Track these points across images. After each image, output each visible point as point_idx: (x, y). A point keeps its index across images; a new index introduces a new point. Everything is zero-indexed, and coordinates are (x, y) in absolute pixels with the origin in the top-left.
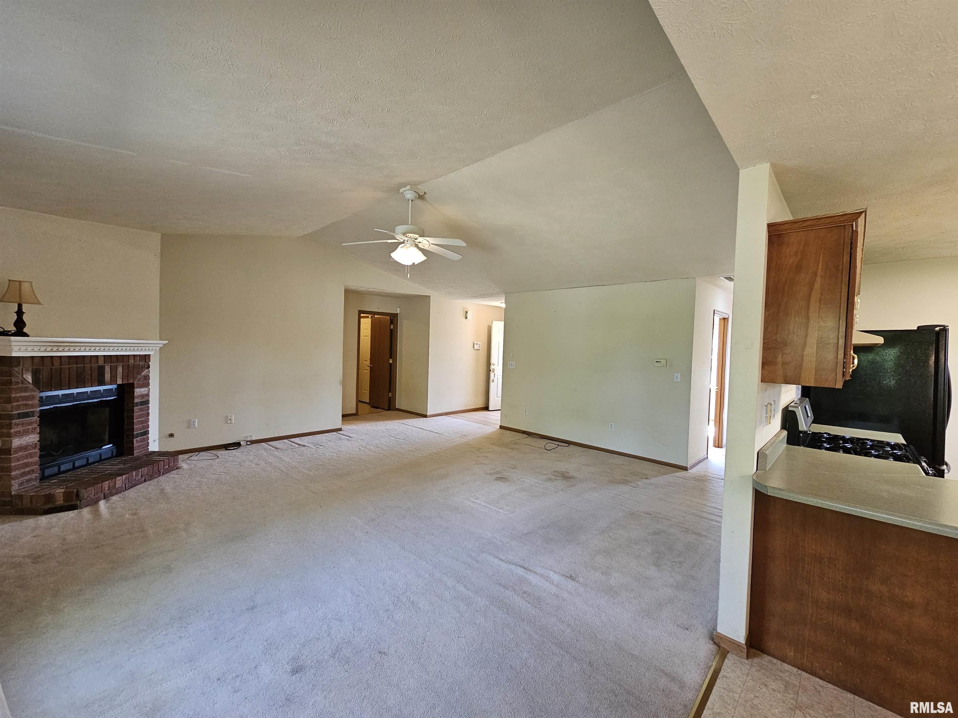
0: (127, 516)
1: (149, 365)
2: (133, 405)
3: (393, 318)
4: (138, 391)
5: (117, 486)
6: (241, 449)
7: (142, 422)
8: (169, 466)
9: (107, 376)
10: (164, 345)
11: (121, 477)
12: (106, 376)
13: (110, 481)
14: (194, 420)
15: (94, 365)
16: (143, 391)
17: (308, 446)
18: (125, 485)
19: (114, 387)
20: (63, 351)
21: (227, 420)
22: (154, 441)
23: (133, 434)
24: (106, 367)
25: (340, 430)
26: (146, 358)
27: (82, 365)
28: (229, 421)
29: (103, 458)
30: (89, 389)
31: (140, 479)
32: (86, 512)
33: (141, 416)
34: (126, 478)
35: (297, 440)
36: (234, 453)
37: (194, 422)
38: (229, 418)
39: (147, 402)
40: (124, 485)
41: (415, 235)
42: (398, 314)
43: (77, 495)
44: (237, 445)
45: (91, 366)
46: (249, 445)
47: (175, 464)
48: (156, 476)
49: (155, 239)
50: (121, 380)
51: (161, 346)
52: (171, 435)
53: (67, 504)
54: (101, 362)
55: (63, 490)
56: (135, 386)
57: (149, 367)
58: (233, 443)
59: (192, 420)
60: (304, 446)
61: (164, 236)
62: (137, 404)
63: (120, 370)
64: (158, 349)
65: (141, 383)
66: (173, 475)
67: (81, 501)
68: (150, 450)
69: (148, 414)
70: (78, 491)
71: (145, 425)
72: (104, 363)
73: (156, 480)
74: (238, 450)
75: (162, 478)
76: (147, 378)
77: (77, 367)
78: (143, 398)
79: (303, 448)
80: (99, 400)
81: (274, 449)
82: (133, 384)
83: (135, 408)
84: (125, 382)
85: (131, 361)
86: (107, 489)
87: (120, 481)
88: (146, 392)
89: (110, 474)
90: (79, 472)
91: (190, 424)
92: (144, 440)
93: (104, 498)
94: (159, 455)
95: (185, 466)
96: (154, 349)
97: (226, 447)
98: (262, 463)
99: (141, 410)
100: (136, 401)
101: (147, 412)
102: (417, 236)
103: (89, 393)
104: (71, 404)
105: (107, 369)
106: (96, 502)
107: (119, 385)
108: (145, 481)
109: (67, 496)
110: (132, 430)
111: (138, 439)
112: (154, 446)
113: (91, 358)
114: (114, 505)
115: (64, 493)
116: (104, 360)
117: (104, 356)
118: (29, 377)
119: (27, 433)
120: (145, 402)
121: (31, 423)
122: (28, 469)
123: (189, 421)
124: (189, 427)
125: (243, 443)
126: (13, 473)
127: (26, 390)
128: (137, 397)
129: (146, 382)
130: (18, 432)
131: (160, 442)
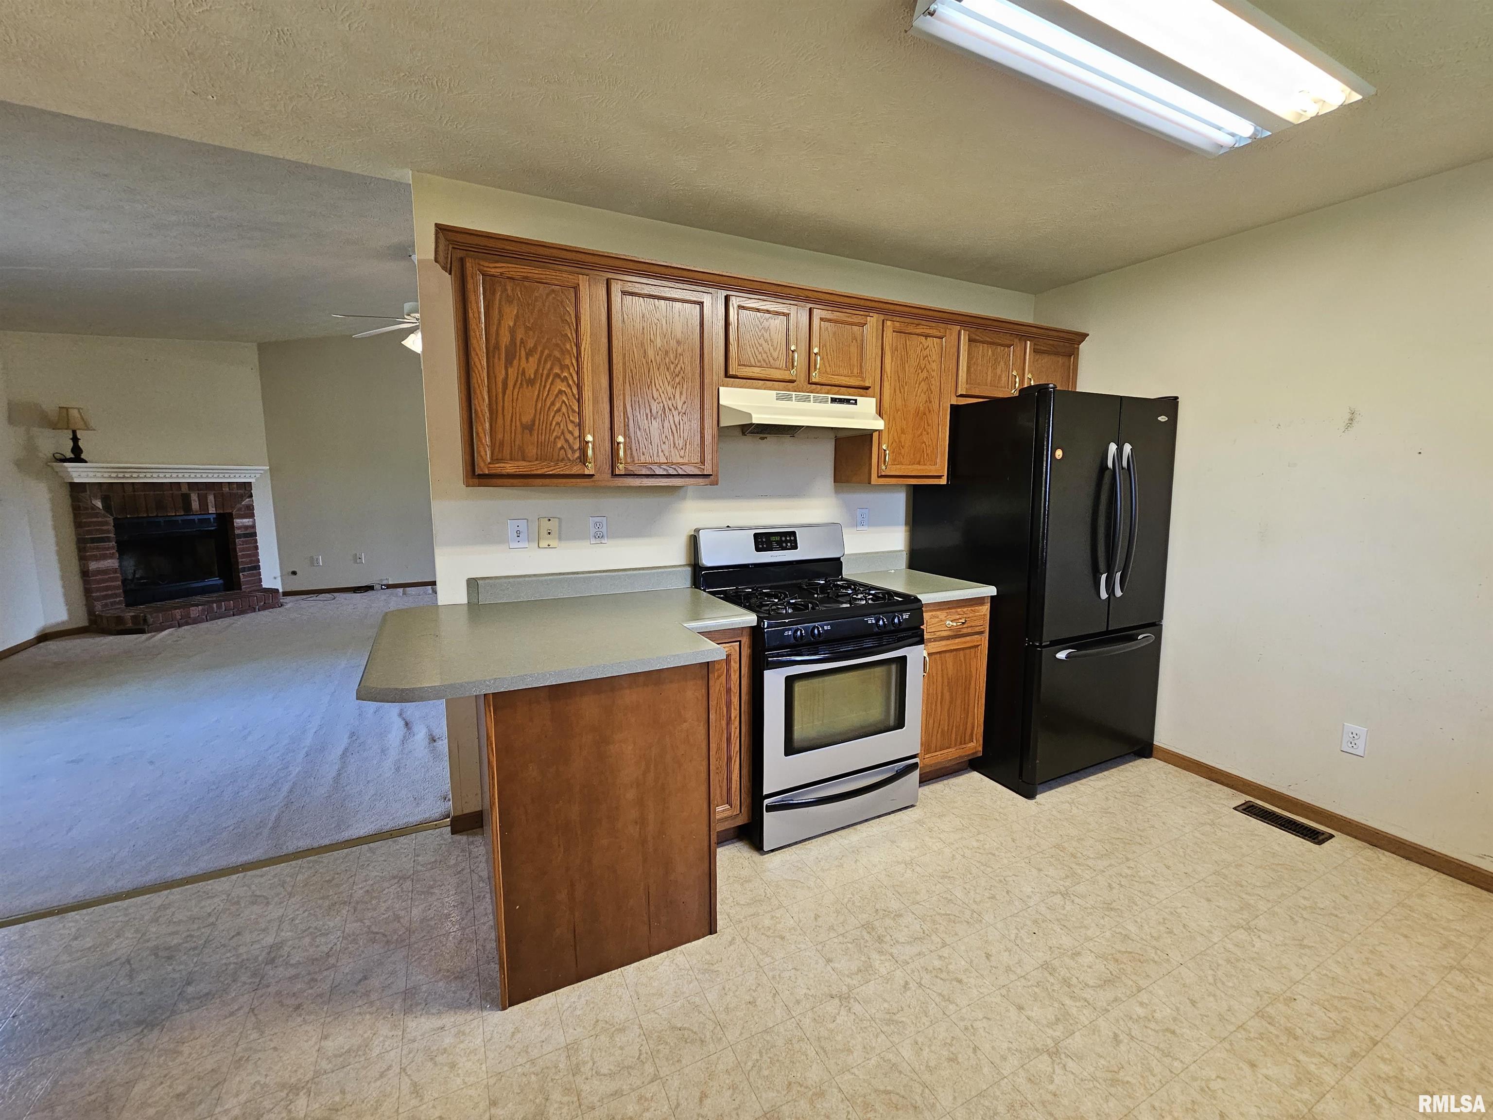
1: (252, 493)
2: (234, 536)
4: (238, 522)
5: (192, 616)
6: (373, 593)
7: (249, 556)
8: (265, 603)
9: (195, 505)
10: (271, 470)
12: (193, 504)
14: (317, 556)
15: (176, 493)
16: (246, 521)
19: (206, 515)
20: (132, 477)
21: (356, 559)
22: (270, 578)
23: (238, 568)
24: (192, 495)
26: (247, 486)
27: (161, 493)
28: (358, 561)
33: (246, 549)
37: (317, 559)
38: (359, 556)
39: (255, 534)
40: (205, 617)
43: (145, 620)
44: (370, 588)
45: (172, 494)
46: (383, 589)
47: (275, 601)
48: (249, 611)
49: (251, 354)
50: (214, 509)
51: (267, 472)
52: (294, 573)
53: (134, 627)
54: (185, 490)
55: (133, 614)
56: (234, 516)
57: (251, 496)
58: (366, 586)
59: (315, 557)
61: (263, 348)
62: (239, 536)
63: (211, 498)
64: (262, 475)
65: (243, 513)
67: (148, 626)
68: (264, 587)
69: (257, 548)
70: (147, 618)
71: (253, 559)
72: (190, 490)
74: (371, 594)
76: (250, 508)
77: (155, 494)
78: (247, 528)
80: (195, 529)
82: (231, 514)
83: (237, 540)
84: (221, 511)
85: (227, 489)
86: (179, 617)
87: (197, 612)
88: (251, 524)
91: (313, 562)
92: (254, 575)
96: (256, 476)
97: (356, 589)
99: (245, 542)
100: (237, 532)
101: (255, 545)
105: (194, 497)
107: (212, 514)
108: (234, 615)
109: (136, 620)
110: (237, 563)
111: (245, 573)
113: (170, 486)
116: (189, 488)
117: (188, 483)
118: (99, 504)
119: (104, 557)
120: (251, 534)
121: (108, 549)
122: (110, 592)
123: (312, 557)
124: (312, 564)
125: (377, 587)
126: (94, 595)
127: (96, 515)
128: (239, 528)
129: (249, 512)
130: (95, 556)
131: (282, 579)
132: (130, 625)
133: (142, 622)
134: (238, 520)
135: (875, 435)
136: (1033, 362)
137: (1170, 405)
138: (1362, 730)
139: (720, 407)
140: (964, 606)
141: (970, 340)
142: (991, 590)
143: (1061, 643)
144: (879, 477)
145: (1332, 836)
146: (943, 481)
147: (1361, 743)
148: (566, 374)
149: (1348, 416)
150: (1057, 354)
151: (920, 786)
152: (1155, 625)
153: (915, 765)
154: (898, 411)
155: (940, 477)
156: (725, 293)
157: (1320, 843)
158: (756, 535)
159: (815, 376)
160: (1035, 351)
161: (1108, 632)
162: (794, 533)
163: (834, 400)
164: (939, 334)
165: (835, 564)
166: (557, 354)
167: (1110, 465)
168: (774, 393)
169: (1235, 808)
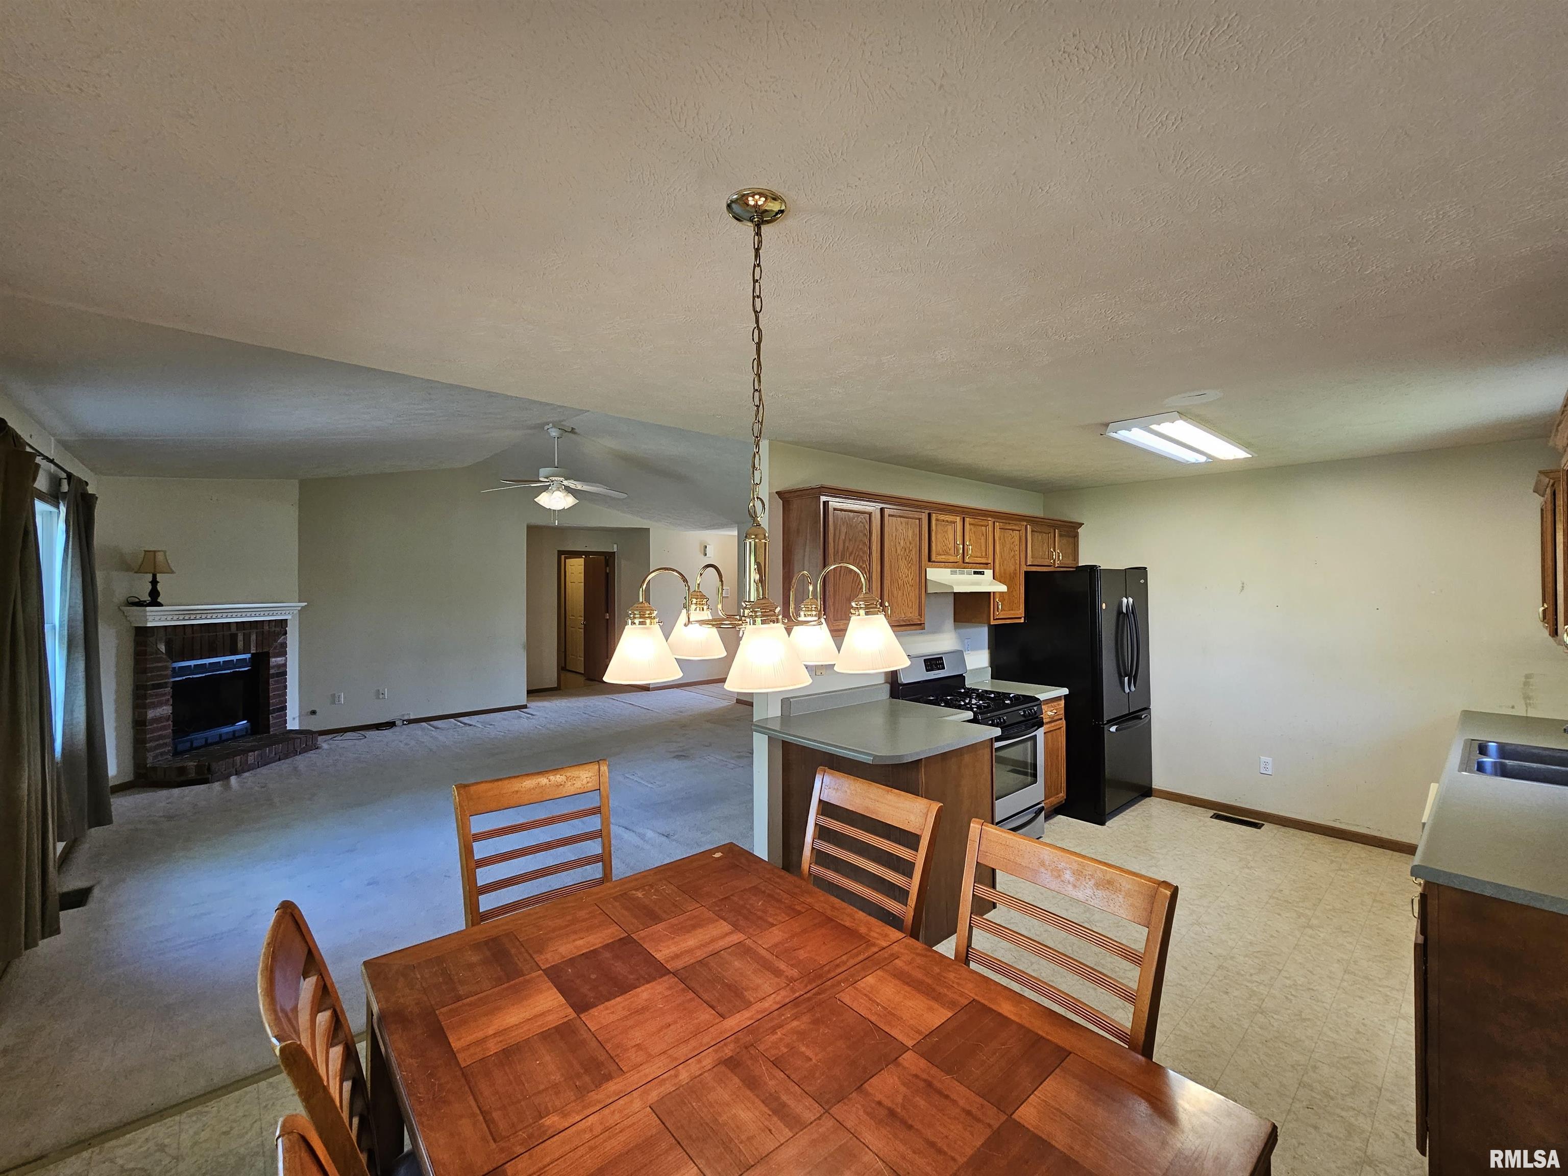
0: (256, 788)
1: (286, 630)
2: (269, 676)
3: (608, 558)
4: (274, 661)
5: (249, 762)
6: (394, 729)
7: (279, 696)
8: (306, 745)
9: (240, 645)
10: (302, 607)
11: (253, 753)
13: (242, 756)
14: (339, 694)
15: (227, 633)
16: (280, 660)
17: (475, 726)
18: (258, 763)
19: (249, 656)
20: (195, 619)
21: (378, 694)
22: (294, 719)
23: (269, 710)
24: (239, 634)
25: (525, 707)
26: (283, 623)
27: (215, 634)
28: (381, 696)
29: (236, 735)
30: (221, 659)
31: (273, 757)
32: (217, 786)
33: (277, 689)
34: (258, 755)
35: (465, 719)
36: (385, 734)
37: (339, 697)
38: (381, 691)
39: (285, 673)
40: (256, 763)
41: (559, 478)
42: (614, 552)
43: (209, 769)
44: (391, 724)
45: (223, 635)
46: (405, 724)
47: (314, 743)
48: (292, 755)
49: (292, 490)
50: (255, 649)
51: (300, 608)
52: (314, 712)
53: (199, 777)
54: (234, 630)
55: (195, 764)
56: (271, 655)
57: (286, 633)
58: (387, 723)
59: (336, 695)
60: (471, 725)
61: (303, 484)
62: (274, 676)
63: (253, 637)
64: (296, 612)
65: (278, 651)
66: (311, 754)
67: (212, 775)
68: (288, 729)
69: (286, 687)
70: (209, 765)
71: (282, 699)
72: (237, 630)
73: (291, 759)
74: (391, 730)
75: (298, 758)
76: (284, 645)
77: (209, 636)
78: (280, 667)
79: (468, 728)
80: (232, 671)
81: (433, 729)
82: (268, 653)
83: (271, 680)
84: (260, 651)
85: (266, 628)
86: (239, 764)
87: (251, 757)
88: (283, 662)
89: (242, 750)
90: (211, 748)
91: (334, 699)
92: (281, 717)
93: (236, 774)
94: (296, 733)
95: (325, 746)
96: (291, 613)
97: (378, 727)
98: (413, 743)
99: (277, 682)
100: (272, 671)
101: (284, 684)
102: (562, 479)
103: (221, 663)
104: (204, 675)
105: (240, 637)
106: (228, 777)
107: (253, 654)
108: (280, 760)
109: (199, 768)
110: (268, 704)
111: (274, 715)
112: (293, 724)
113: (223, 627)
114: (245, 781)
115: (196, 766)
116: (236, 628)
117: (237, 623)
118: (162, 648)
119: (160, 704)
120: (282, 674)
121: (165, 694)
122: (161, 742)
123: (333, 696)
124: (333, 703)
125: (398, 723)
126: (148, 745)
127: (159, 660)
128: (274, 667)
129: (282, 651)
130: (153, 703)
131: (299, 720)
132: (192, 775)
133: (206, 772)
134: (274, 659)
135: (992, 594)
136: (1060, 541)
137: (1141, 572)
138: (1269, 760)
139: (928, 581)
140: (1053, 702)
141: (1032, 531)
142: (1065, 691)
143: (1111, 722)
144: (994, 620)
145: (1263, 825)
146: (1022, 621)
147: (1270, 767)
148: (864, 566)
149: (1241, 585)
150: (1069, 537)
151: (1045, 822)
152: (1147, 709)
153: (1042, 809)
154: (1002, 577)
155: (1020, 618)
156: (927, 512)
157: (1260, 828)
158: (925, 660)
159: (967, 560)
160: (1060, 536)
161: (1130, 714)
162: (941, 658)
163: (975, 573)
164: (1019, 529)
165: (961, 678)
166: (861, 553)
167: (1124, 610)
168: (949, 570)
169: (1211, 817)
